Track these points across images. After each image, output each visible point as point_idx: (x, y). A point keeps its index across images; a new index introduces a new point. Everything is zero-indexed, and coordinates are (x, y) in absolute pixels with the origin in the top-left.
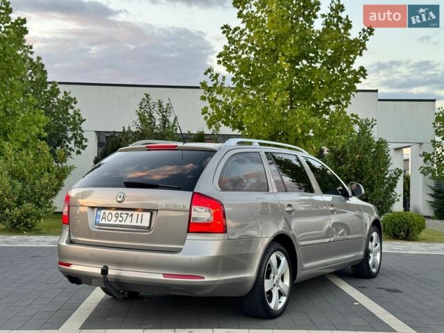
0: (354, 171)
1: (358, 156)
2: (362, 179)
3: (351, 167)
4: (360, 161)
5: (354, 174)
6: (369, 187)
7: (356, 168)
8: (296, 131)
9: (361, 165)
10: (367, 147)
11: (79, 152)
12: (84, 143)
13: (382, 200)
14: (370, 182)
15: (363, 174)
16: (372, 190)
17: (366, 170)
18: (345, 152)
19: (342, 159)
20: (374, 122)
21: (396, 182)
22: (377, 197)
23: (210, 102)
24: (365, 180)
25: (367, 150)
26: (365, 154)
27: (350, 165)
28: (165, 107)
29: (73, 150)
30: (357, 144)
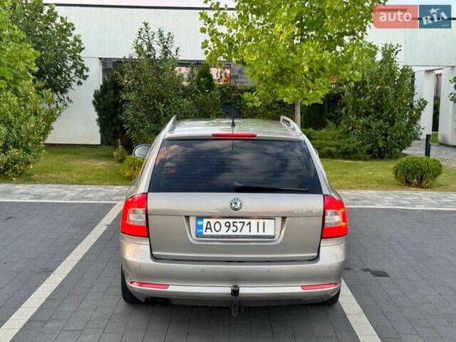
0: (374, 104)
1: (378, 87)
2: (382, 112)
3: (371, 99)
4: (381, 93)
5: (374, 106)
6: (390, 121)
7: (375, 101)
8: (303, 69)
9: (382, 96)
10: (389, 77)
11: (80, 83)
12: (85, 73)
13: (403, 134)
14: (390, 116)
15: (383, 107)
16: (392, 124)
17: (387, 102)
18: (365, 82)
19: (361, 91)
20: (398, 49)
21: (420, 114)
22: (398, 131)
23: (210, 35)
24: (385, 113)
25: (389, 79)
26: (386, 84)
27: (369, 97)
28: (166, 36)
29: (74, 81)
30: (378, 74)
